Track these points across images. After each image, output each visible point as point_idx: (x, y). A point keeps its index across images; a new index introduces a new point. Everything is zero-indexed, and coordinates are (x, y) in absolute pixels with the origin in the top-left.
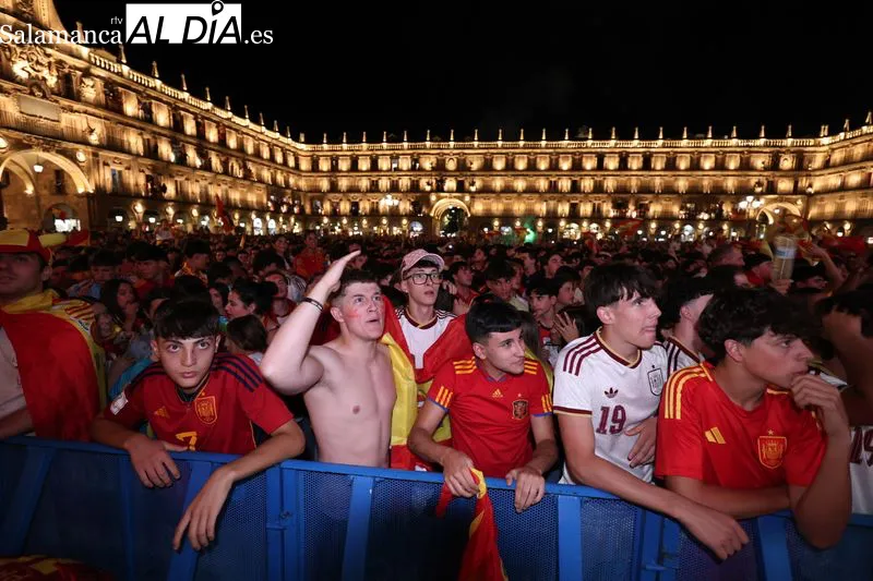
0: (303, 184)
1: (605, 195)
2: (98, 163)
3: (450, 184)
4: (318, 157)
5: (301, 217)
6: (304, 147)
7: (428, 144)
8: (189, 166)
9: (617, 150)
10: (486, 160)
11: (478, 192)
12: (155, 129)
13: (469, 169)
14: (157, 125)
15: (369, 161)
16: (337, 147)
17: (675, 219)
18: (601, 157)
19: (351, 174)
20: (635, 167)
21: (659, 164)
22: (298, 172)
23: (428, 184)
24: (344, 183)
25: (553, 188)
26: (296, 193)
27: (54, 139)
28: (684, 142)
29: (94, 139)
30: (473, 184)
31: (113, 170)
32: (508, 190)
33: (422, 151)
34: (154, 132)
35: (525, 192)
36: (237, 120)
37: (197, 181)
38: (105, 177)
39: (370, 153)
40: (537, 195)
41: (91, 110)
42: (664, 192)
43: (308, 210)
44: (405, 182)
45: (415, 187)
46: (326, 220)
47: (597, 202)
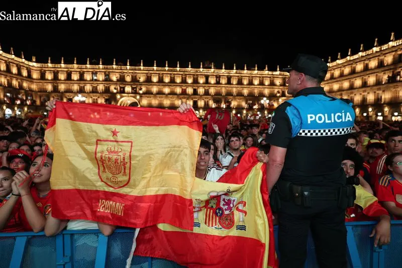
0: (34, 87)
1: (210, 97)
3: (128, 89)
4: (45, 71)
5: (33, 107)
6: (35, 64)
7: (114, 66)
9: (215, 74)
10: (148, 77)
11: (144, 93)
13: (138, 81)
15: (78, 75)
16: (58, 66)
17: (243, 108)
18: (207, 77)
19: (67, 82)
20: (223, 83)
21: (234, 81)
22: (30, 80)
23: (115, 89)
24: (62, 87)
25: (184, 92)
26: (29, 92)
28: (245, 71)
30: (141, 89)
32: (160, 93)
33: (111, 71)
35: (169, 94)
39: (79, 70)
40: (176, 96)
43: (38, 103)
44: (101, 87)
45: (107, 90)
47: (206, 100)
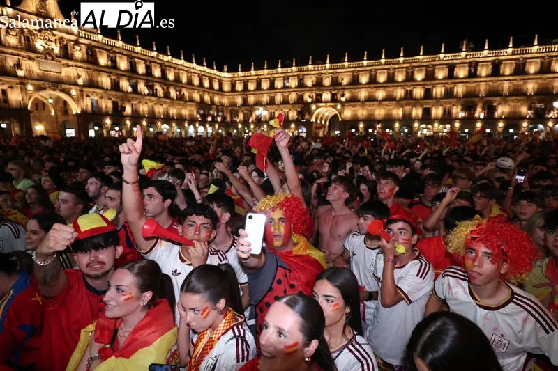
0: (225, 101)
1: (455, 100)
2: (83, 95)
3: (326, 96)
4: (235, 81)
5: (224, 123)
6: (226, 75)
7: (310, 67)
8: (141, 94)
9: (468, 61)
10: (354, 76)
11: (347, 101)
12: (119, 72)
13: (341, 84)
14: (120, 70)
15: (268, 82)
16: (248, 73)
17: (522, 118)
18: (451, 68)
19: (256, 92)
22: (221, 93)
23: (310, 97)
24: (251, 99)
25: (409, 96)
26: (220, 107)
27: (58, 83)
29: (80, 81)
30: (343, 95)
31: (92, 100)
32: (371, 99)
33: (306, 73)
34: (118, 74)
35: (384, 100)
36: (175, 61)
37: (146, 103)
38: (87, 103)
39: (269, 76)
40: (395, 102)
41: (78, 64)
42: (511, 95)
43: (229, 119)
44: (293, 97)
45: (300, 100)
46: (240, 126)
47: (447, 106)
